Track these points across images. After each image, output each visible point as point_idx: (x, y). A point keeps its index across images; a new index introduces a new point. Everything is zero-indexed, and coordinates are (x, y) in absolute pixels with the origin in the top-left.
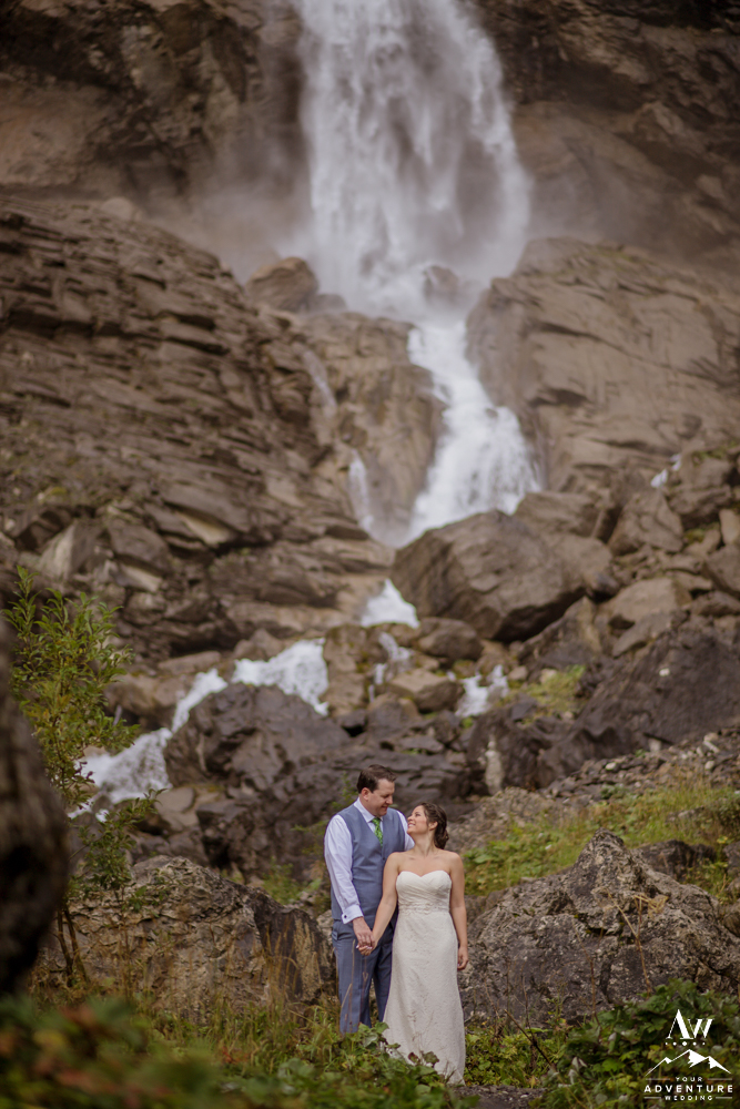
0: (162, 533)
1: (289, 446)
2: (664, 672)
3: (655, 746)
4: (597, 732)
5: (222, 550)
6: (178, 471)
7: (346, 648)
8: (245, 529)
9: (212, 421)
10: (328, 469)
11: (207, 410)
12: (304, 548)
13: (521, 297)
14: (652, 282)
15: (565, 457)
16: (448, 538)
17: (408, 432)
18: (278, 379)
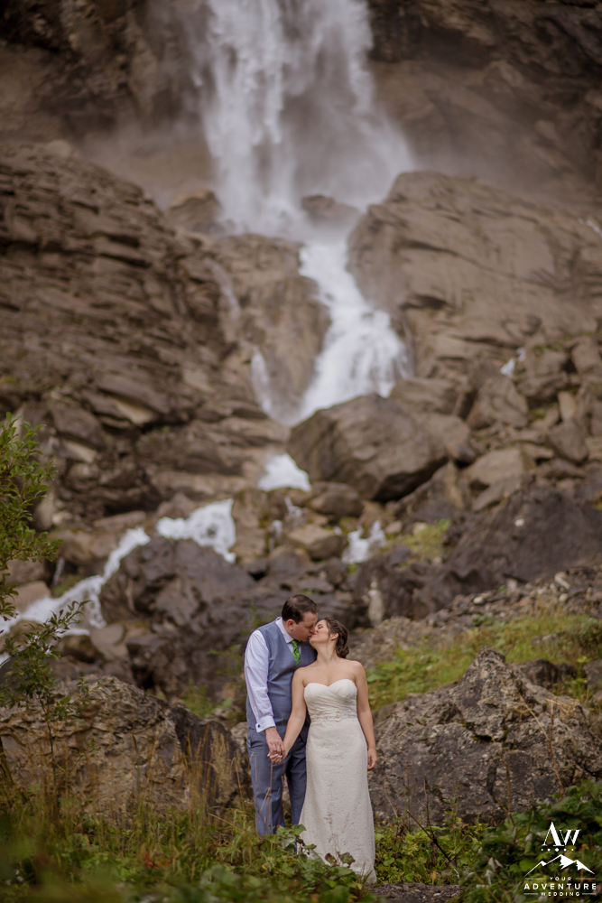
0: (97, 414)
1: (201, 343)
2: (519, 522)
3: (512, 585)
4: (463, 573)
5: (146, 428)
6: (109, 363)
7: (250, 508)
8: (165, 410)
9: (137, 322)
10: (234, 362)
11: (133, 313)
12: (214, 426)
13: (392, 220)
14: (500, 207)
15: (429, 351)
16: (334, 416)
17: (299, 332)
18: (192, 288)
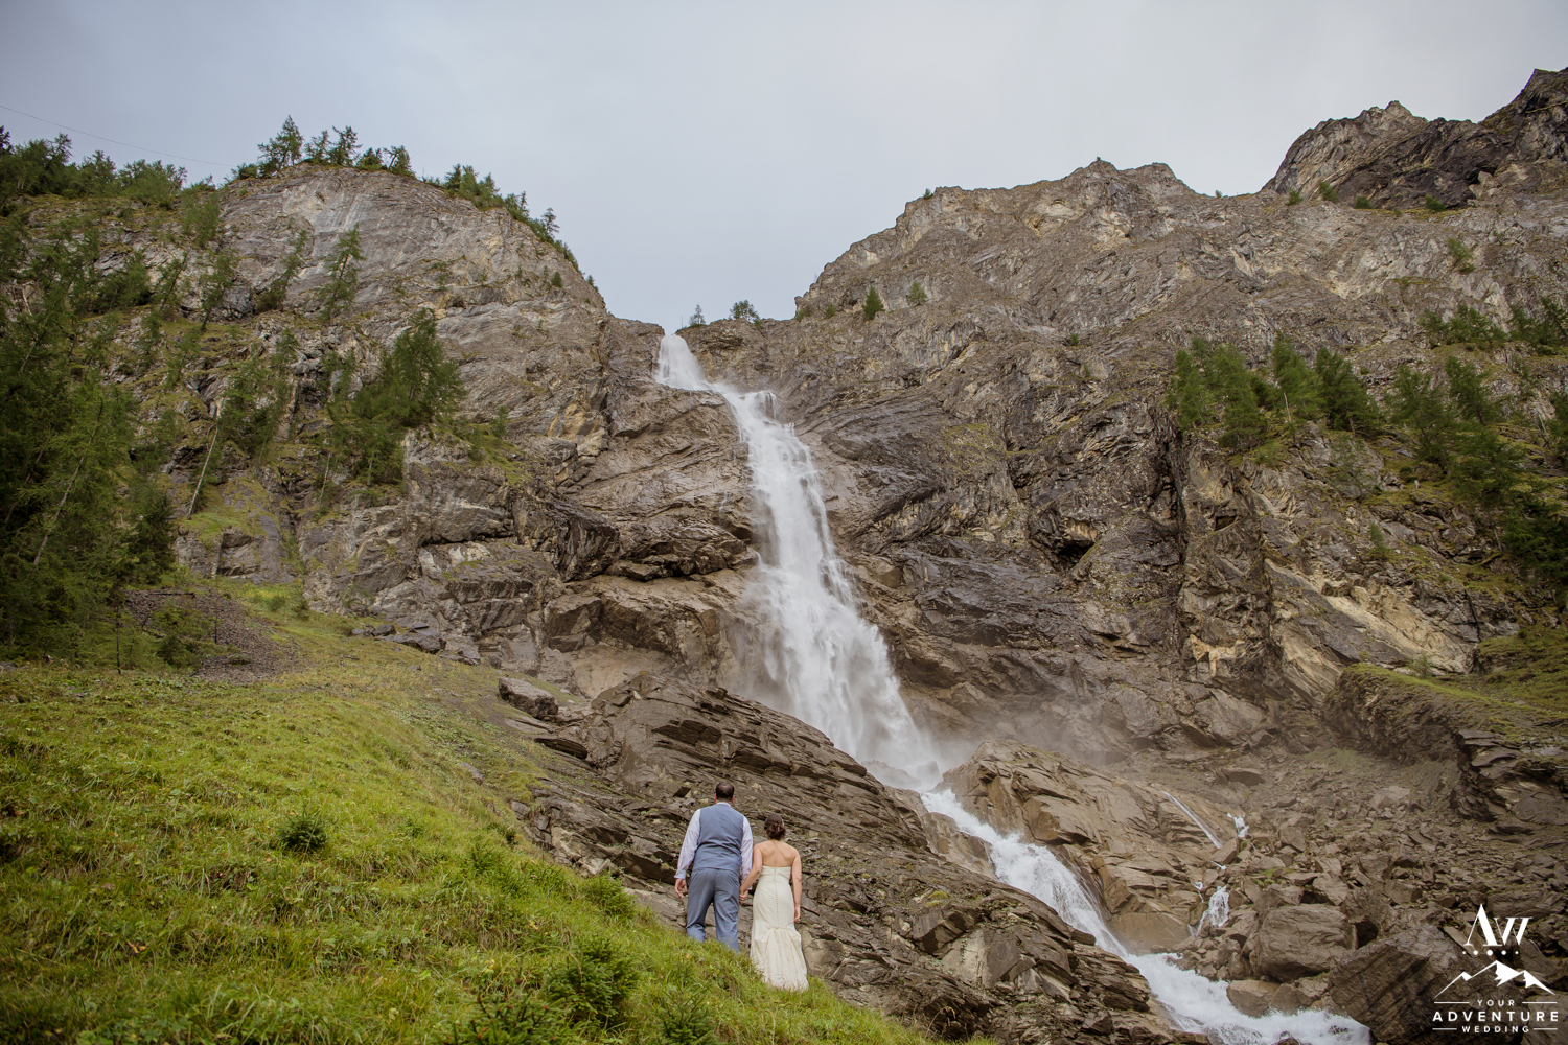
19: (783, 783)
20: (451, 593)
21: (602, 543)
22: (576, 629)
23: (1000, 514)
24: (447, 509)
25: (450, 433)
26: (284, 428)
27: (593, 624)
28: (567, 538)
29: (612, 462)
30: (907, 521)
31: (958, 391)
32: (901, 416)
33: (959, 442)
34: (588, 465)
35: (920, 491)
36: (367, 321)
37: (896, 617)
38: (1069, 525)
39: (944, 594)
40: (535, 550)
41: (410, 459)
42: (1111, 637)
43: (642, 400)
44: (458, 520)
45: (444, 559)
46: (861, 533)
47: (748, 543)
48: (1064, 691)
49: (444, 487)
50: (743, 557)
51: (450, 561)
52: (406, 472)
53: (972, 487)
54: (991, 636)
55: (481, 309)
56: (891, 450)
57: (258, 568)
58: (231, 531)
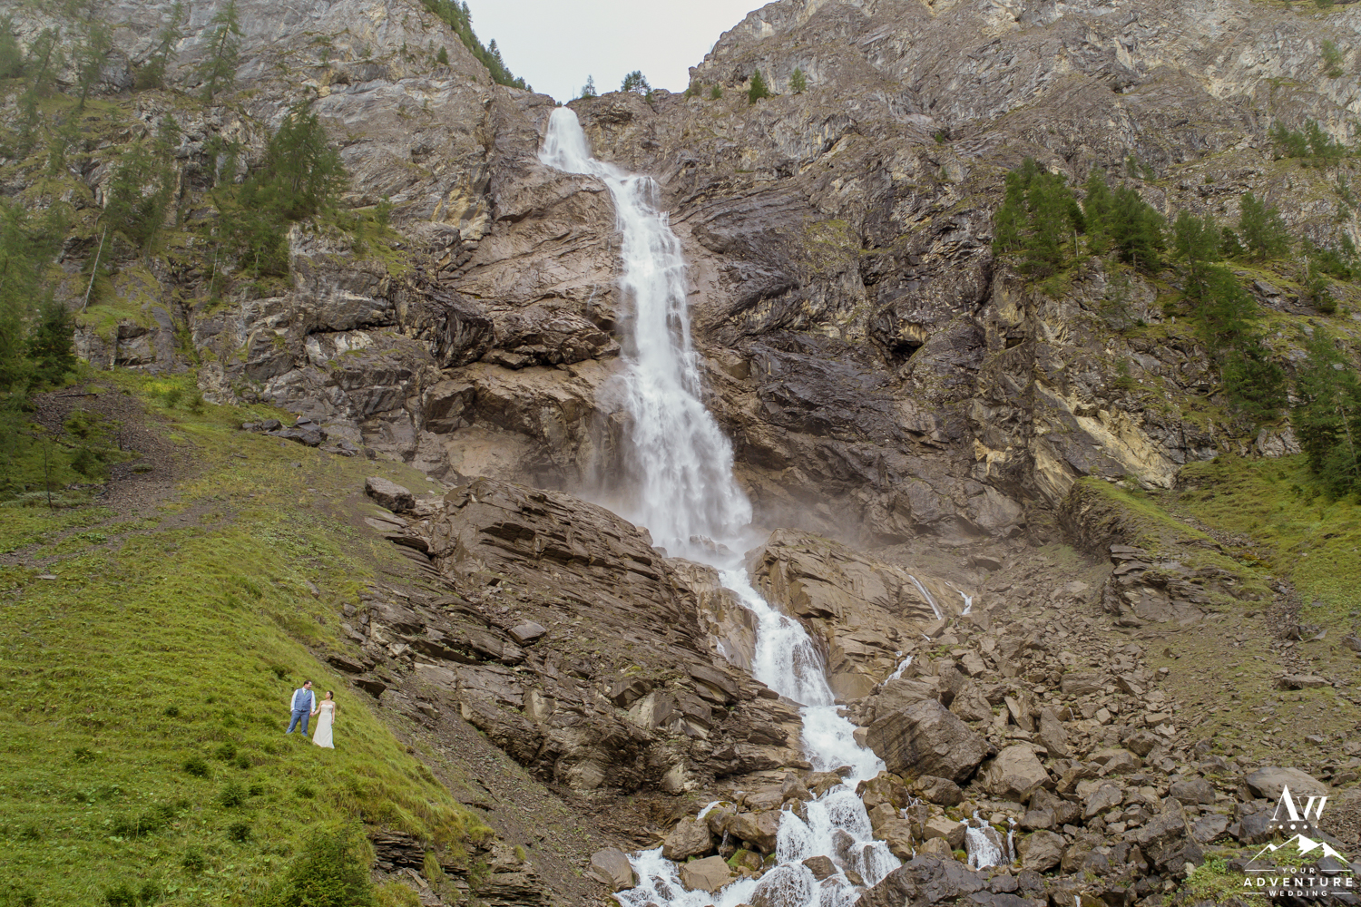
11: (661, 613)
13: (781, 557)
14: (846, 555)
17: (738, 626)
19: (580, 572)
20: (336, 380)
21: (477, 334)
22: (451, 413)
23: (848, 310)
24: (331, 301)
25: (333, 225)
26: (171, 216)
27: (467, 408)
28: (445, 328)
29: (494, 247)
30: (760, 316)
31: (825, 186)
32: (768, 210)
33: (819, 239)
34: (471, 250)
35: (775, 288)
36: (249, 101)
37: (740, 407)
38: (903, 326)
39: (782, 388)
40: (415, 338)
41: (296, 251)
42: (918, 434)
43: (527, 182)
44: (343, 310)
45: (329, 347)
46: (717, 326)
47: (612, 334)
48: (869, 480)
49: (328, 279)
50: (607, 348)
51: (335, 349)
52: (291, 265)
53: (824, 284)
54: (817, 427)
55: (366, 86)
56: (754, 246)
57: (153, 359)
58: (126, 324)
